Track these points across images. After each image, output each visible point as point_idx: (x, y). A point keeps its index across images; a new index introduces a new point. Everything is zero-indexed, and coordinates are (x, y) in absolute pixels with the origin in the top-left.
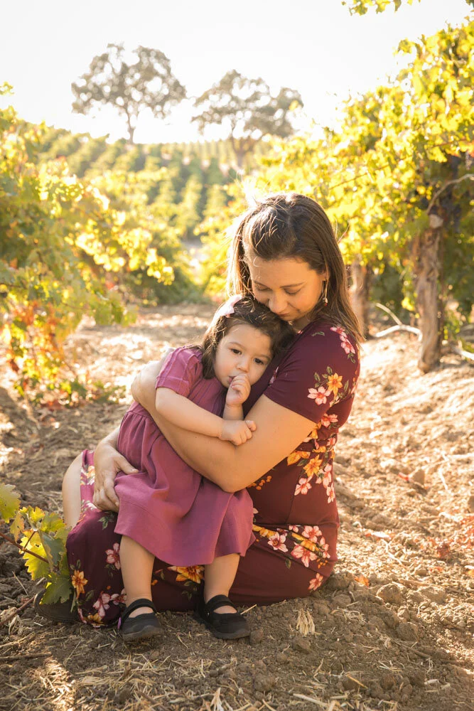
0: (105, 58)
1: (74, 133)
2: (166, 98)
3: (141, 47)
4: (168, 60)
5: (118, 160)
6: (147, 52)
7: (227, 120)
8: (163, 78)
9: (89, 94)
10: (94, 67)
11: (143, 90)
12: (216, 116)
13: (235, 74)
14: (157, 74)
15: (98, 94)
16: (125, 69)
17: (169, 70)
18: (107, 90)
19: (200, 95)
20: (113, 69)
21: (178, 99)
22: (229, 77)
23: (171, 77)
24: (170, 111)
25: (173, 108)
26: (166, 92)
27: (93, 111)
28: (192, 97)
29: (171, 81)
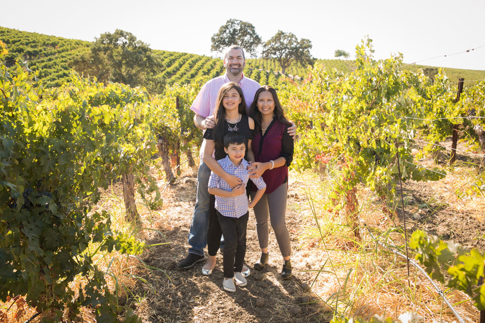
0: (226, 27)
1: (213, 60)
2: (252, 43)
3: (241, 21)
4: (253, 27)
6: (245, 24)
7: (278, 53)
8: (251, 35)
9: (218, 43)
10: (220, 32)
11: (242, 40)
12: (274, 51)
13: (283, 33)
14: (249, 33)
15: (224, 43)
16: (235, 30)
17: (254, 32)
19: (266, 42)
20: (230, 31)
21: (257, 44)
22: (279, 34)
23: (255, 34)
24: (254, 50)
25: (255, 48)
26: (252, 41)
27: (221, 49)
28: (263, 43)
29: (254, 36)
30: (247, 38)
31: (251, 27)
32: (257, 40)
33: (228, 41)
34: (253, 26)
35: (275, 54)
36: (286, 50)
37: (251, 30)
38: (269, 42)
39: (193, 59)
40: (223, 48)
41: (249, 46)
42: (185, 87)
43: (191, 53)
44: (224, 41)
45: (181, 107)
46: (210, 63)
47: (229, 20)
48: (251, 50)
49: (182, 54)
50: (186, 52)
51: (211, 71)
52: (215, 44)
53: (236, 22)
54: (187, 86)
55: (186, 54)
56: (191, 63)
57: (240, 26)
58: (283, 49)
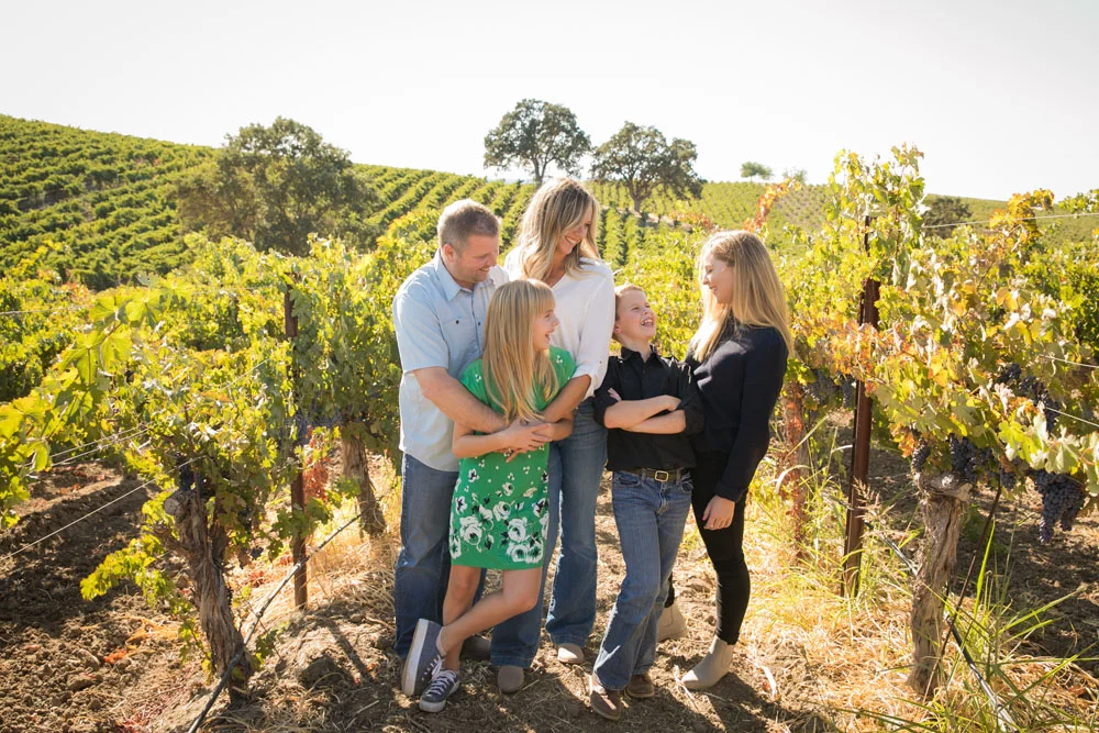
0: (516, 116)
1: (489, 185)
2: (570, 149)
3: (546, 103)
4: (572, 117)
6: (554, 110)
7: (625, 169)
8: (568, 132)
9: (499, 149)
10: (503, 126)
11: (550, 144)
12: (616, 166)
13: (636, 128)
14: (563, 129)
15: (510, 148)
16: (534, 123)
17: (573, 125)
18: (517, 143)
19: (599, 146)
20: (523, 125)
21: (581, 150)
22: (628, 130)
23: (575, 130)
24: (574, 162)
25: (577, 159)
26: (570, 144)
27: (505, 162)
28: (593, 149)
29: (575, 134)
30: (560, 138)
31: (569, 116)
32: (581, 143)
33: (521, 146)
34: (572, 112)
35: (619, 171)
36: (641, 164)
37: (568, 121)
38: (607, 147)
39: (447, 183)
40: (509, 160)
41: (563, 156)
43: (442, 171)
44: (512, 145)
46: (483, 190)
47: (521, 101)
48: (568, 165)
49: (423, 172)
50: (432, 169)
52: (493, 151)
53: (535, 105)
55: (430, 173)
56: (442, 191)
57: (545, 114)
58: (635, 161)
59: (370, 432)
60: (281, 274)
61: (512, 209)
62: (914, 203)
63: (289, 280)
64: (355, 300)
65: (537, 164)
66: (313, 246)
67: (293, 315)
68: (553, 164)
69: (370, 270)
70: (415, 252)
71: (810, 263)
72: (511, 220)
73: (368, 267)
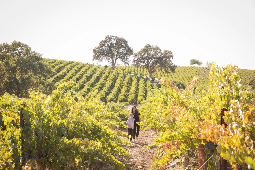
0: (105, 42)
1: (94, 67)
2: (125, 54)
3: (117, 37)
4: (127, 42)
5: (110, 76)
6: (120, 39)
7: (146, 61)
8: (124, 48)
9: (99, 53)
10: (101, 45)
11: (118, 52)
12: (143, 60)
13: (150, 46)
14: (123, 46)
16: (112, 44)
17: (127, 45)
20: (108, 45)
21: (129, 55)
22: (147, 47)
23: (127, 47)
24: (127, 59)
25: (128, 58)
26: (125, 52)
27: (101, 59)
28: (134, 54)
29: (127, 49)
30: (121, 50)
31: (125, 42)
32: (130, 51)
33: (107, 52)
34: (126, 40)
35: (144, 62)
36: (152, 60)
37: (125, 44)
38: (139, 53)
39: (79, 66)
41: (123, 57)
42: (35, 95)
44: (103, 52)
45: (27, 125)
46: (92, 69)
47: (107, 36)
48: (125, 60)
49: (70, 62)
51: (93, 76)
52: (96, 54)
53: (112, 38)
54: (39, 94)
55: (72, 62)
56: (77, 69)
57: (116, 41)
58: (150, 59)
59: (48, 161)
60: (19, 104)
61: (103, 76)
62: (236, 83)
63: (22, 106)
64: (45, 113)
65: (113, 60)
66: (31, 93)
67: (23, 119)
68: (119, 60)
69: (50, 102)
70: (66, 96)
71: (205, 101)
72: (102, 80)
73: (49, 101)
